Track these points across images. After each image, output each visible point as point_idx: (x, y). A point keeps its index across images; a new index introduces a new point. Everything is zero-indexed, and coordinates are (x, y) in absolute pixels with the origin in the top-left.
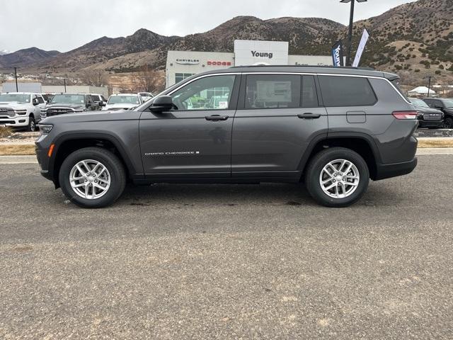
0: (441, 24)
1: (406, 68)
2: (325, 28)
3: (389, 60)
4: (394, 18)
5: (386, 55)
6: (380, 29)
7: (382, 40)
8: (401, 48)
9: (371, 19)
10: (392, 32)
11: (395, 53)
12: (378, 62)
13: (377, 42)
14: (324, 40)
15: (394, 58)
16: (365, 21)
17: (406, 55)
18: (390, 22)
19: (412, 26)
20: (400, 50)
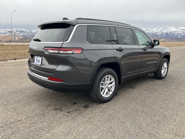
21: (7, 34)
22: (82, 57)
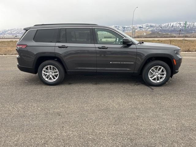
21: (137, 30)
22: (25, 49)
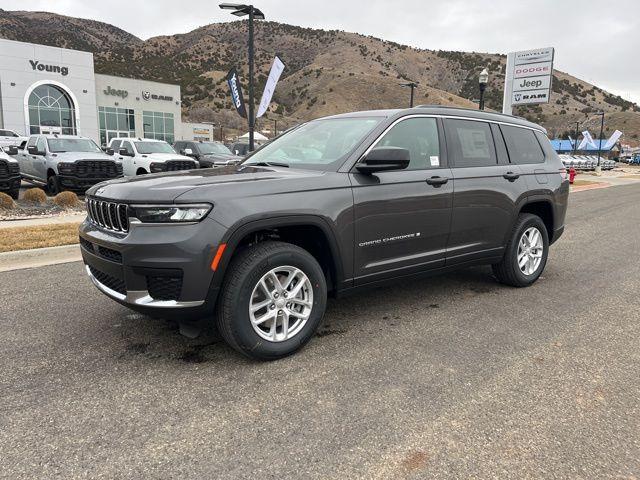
0: (261, 56)
1: (228, 107)
2: (112, 38)
3: (207, 95)
4: (206, 40)
5: (202, 87)
6: (190, 52)
7: (194, 67)
8: (219, 80)
9: (176, 37)
10: (206, 59)
11: (213, 87)
12: (193, 97)
13: (188, 70)
14: (113, 55)
15: (212, 92)
16: (169, 37)
17: (226, 90)
18: (202, 44)
19: (230, 55)
20: (218, 84)
